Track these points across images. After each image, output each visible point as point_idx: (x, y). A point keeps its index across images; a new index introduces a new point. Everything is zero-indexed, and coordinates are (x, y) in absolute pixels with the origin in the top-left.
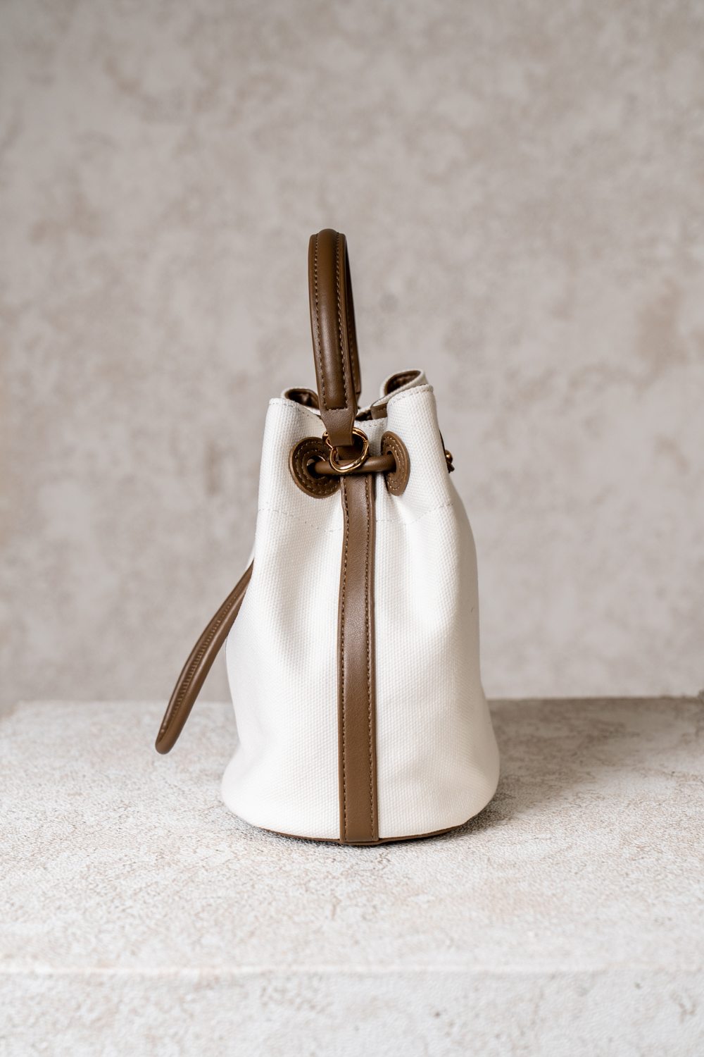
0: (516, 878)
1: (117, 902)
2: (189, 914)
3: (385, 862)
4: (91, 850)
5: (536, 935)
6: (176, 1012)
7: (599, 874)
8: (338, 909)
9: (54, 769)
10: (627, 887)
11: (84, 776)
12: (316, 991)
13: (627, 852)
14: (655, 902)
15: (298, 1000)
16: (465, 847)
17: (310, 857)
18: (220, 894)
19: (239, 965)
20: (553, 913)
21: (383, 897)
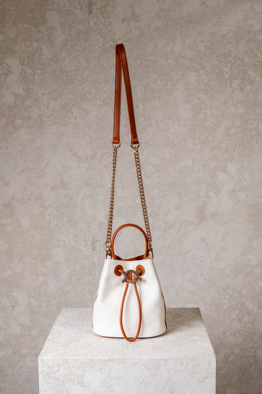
1: (92, 348)
2: (105, 350)
4: (86, 339)
5: (160, 353)
6: (104, 364)
7: (171, 344)
9: (74, 323)
10: (176, 346)
11: (80, 325)
12: (126, 361)
13: (177, 340)
14: (179, 348)
15: (123, 363)
18: (109, 347)
19: (114, 357)
20: (163, 350)
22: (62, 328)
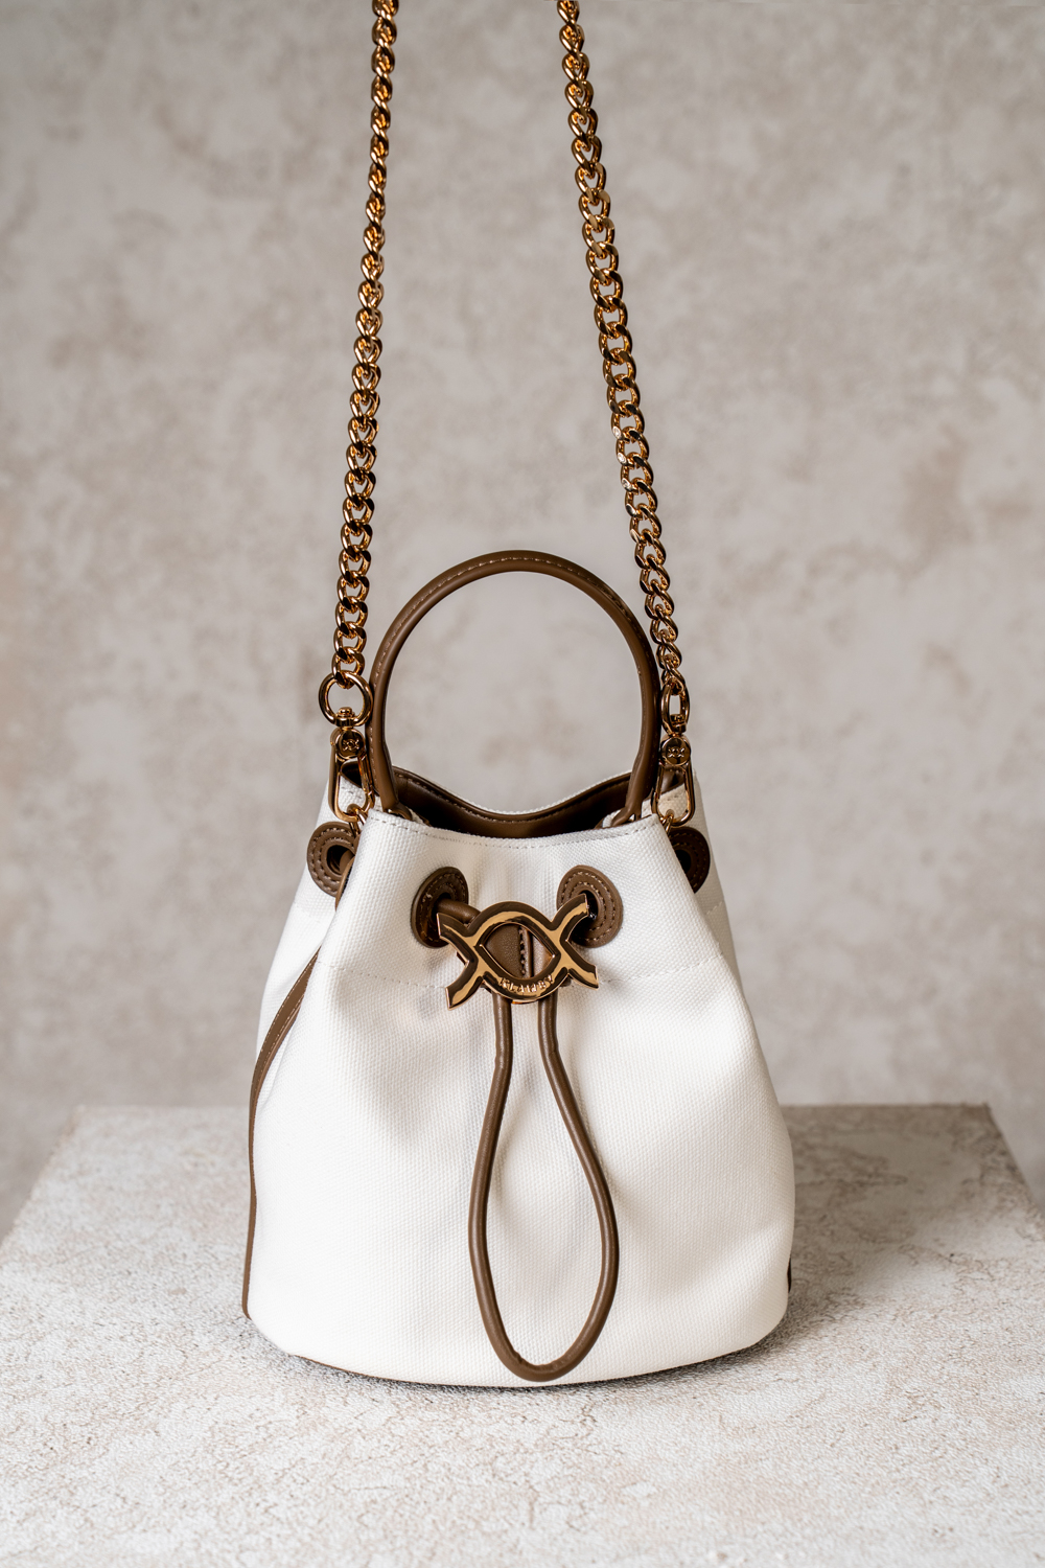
0: (757, 1454)
1: (255, 1494)
2: (350, 1518)
3: (589, 1422)
4: (211, 1399)
5: (787, 1557)
7: (861, 1447)
8: (537, 1510)
9: (143, 1242)
10: (898, 1471)
11: (185, 1256)
13: (897, 1405)
14: (933, 1499)
16: (690, 1396)
17: (493, 1412)
18: (385, 1483)
20: (806, 1518)
21: (591, 1486)
22: (54, 1288)
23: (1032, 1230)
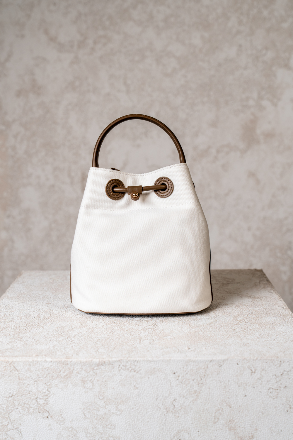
0: (199, 331)
1: (69, 339)
2: (93, 342)
3: (155, 326)
4: (57, 322)
5: (206, 348)
6: (91, 373)
7: (226, 330)
8: (141, 341)
9: (40, 295)
10: (235, 333)
11: (50, 297)
12: (136, 366)
13: (235, 323)
14: (243, 338)
15: (130, 369)
16: (182, 321)
17: (130, 324)
18: (102, 336)
19: (111, 358)
20: (211, 342)
21: (156, 337)
22: (16, 303)
23: (272, 291)
